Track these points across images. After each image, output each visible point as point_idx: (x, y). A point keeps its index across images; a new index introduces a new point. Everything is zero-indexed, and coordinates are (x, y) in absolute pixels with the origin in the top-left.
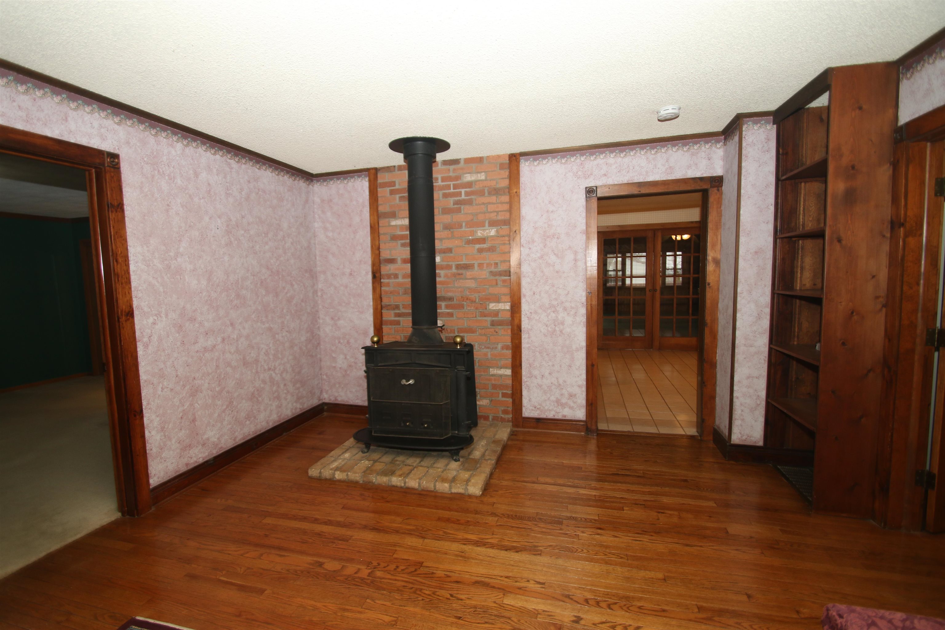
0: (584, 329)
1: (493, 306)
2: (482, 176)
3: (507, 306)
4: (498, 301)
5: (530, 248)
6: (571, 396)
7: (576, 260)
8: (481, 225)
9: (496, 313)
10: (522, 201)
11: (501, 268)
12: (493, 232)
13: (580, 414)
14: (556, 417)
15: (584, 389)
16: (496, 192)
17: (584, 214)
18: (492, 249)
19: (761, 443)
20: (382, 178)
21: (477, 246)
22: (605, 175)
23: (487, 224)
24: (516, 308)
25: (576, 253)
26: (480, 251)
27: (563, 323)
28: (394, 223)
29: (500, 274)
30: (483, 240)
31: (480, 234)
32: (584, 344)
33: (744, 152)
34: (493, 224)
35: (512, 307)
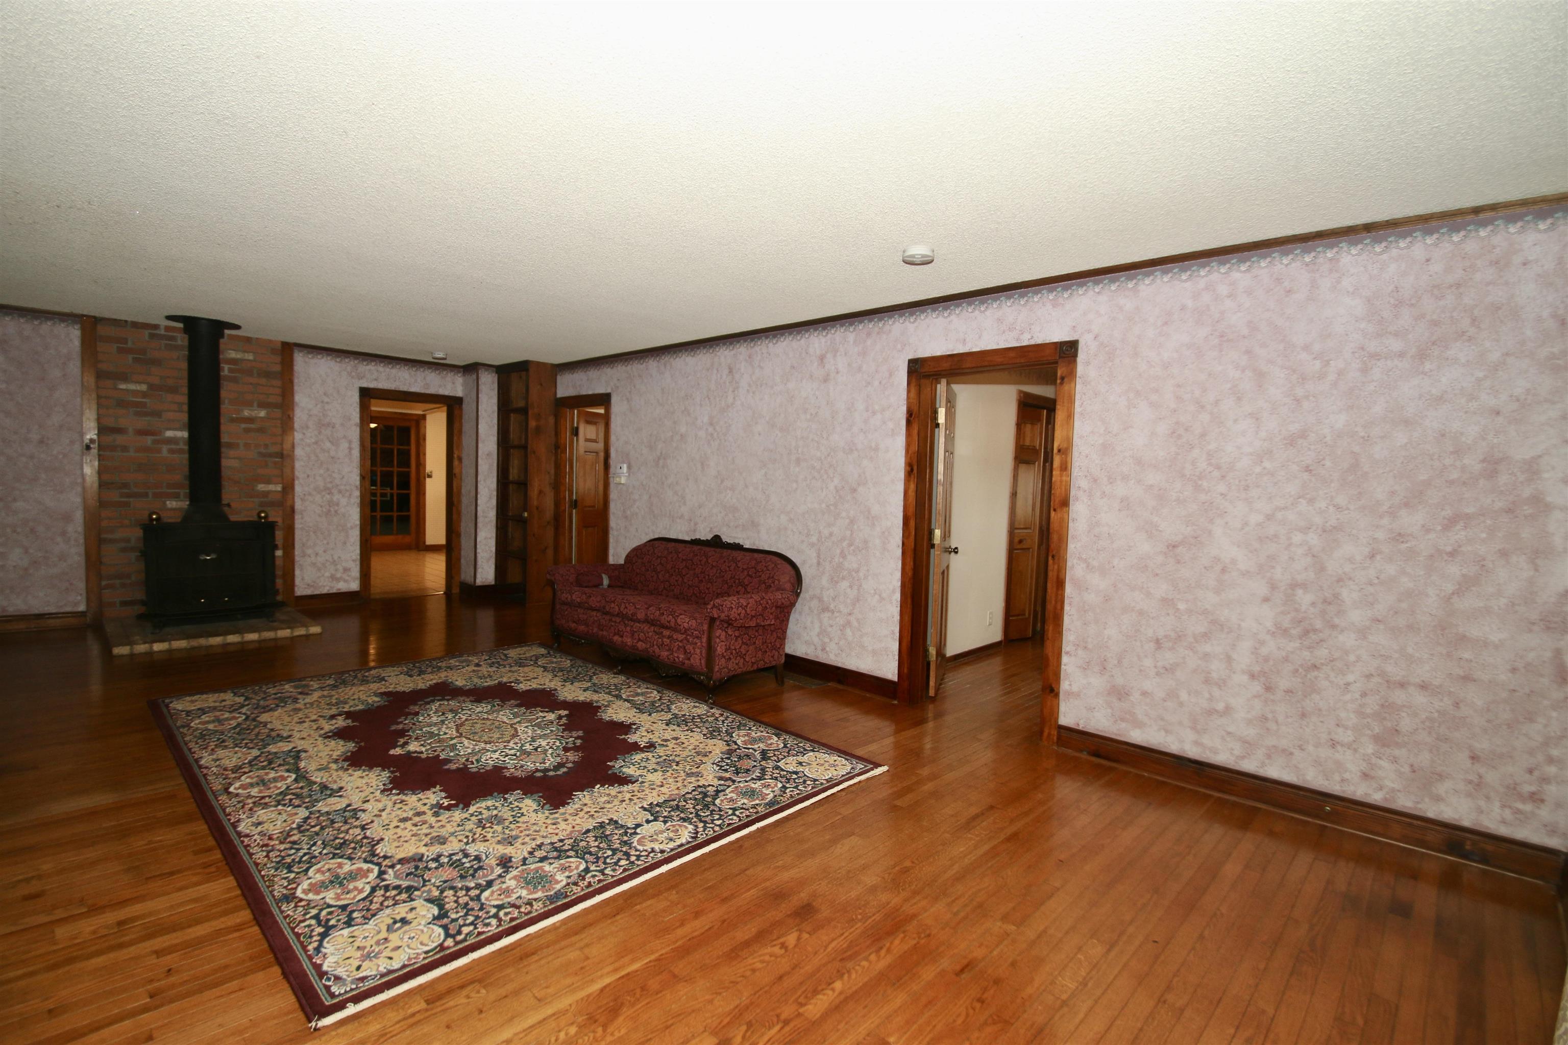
0: (359, 510)
1: (261, 487)
2: (250, 357)
3: (279, 488)
4: (268, 482)
5: (304, 434)
6: (346, 570)
7: (350, 449)
8: (249, 404)
9: (266, 494)
10: (296, 388)
11: (273, 449)
12: (262, 414)
13: (355, 586)
14: (331, 592)
15: (358, 563)
16: (268, 375)
17: (358, 410)
18: (261, 430)
19: (493, 583)
20: (102, 330)
21: (243, 426)
22: (376, 380)
23: (255, 404)
24: (289, 488)
25: (350, 442)
26: (247, 430)
27: (338, 504)
28: (123, 386)
29: (271, 455)
30: (250, 420)
31: (246, 413)
32: (358, 522)
33: (480, 388)
34: (262, 405)
35: (284, 488)
